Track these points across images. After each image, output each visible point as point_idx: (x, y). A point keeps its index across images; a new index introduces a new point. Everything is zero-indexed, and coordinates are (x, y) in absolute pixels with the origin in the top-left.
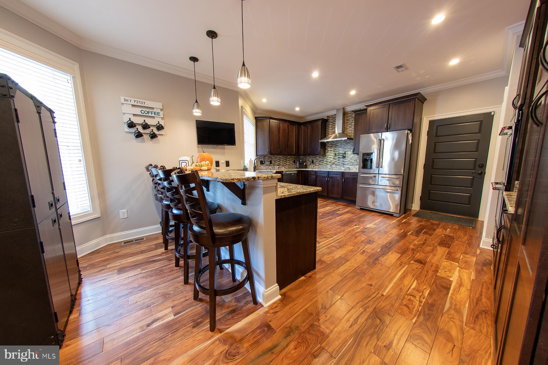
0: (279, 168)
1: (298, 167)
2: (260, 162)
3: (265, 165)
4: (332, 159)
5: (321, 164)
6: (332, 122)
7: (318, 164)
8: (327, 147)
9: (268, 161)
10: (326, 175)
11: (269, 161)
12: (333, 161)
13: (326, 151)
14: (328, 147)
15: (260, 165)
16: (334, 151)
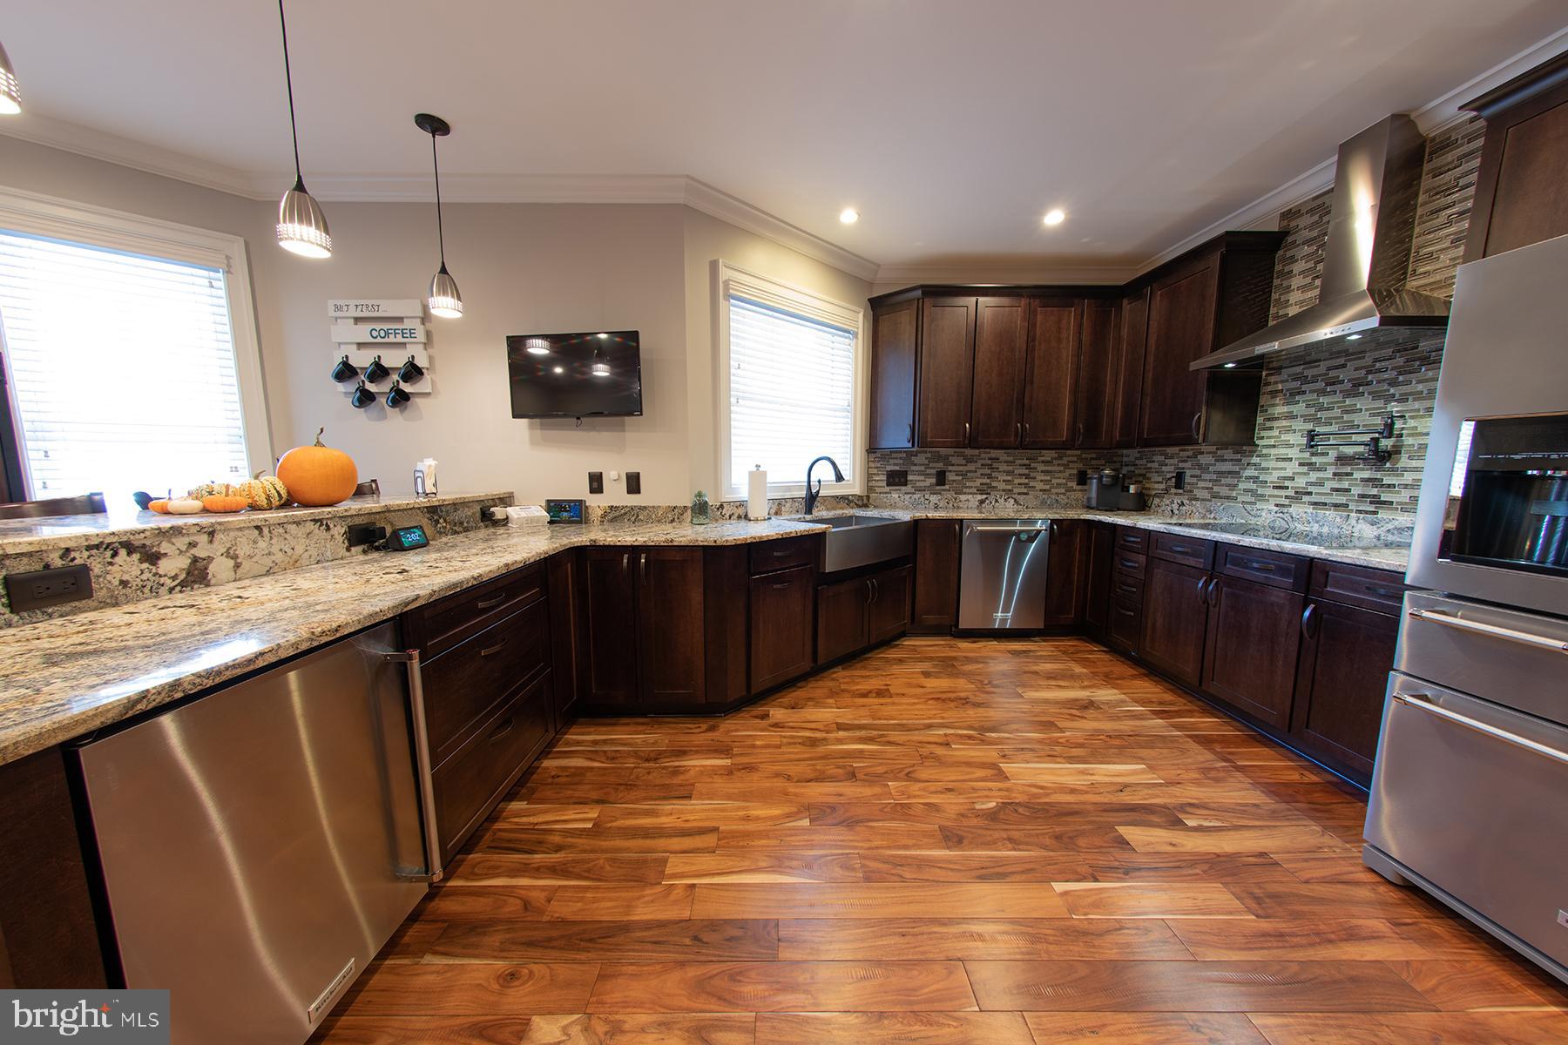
0: (982, 502)
1: (1094, 503)
2: (884, 478)
3: (909, 488)
4: (1291, 468)
5: (1224, 491)
6: (1309, 242)
7: (1206, 495)
8: (1263, 400)
9: (928, 471)
10: (1198, 562)
11: (934, 471)
12: (1300, 482)
13: (1260, 420)
14: (1274, 394)
15: (888, 489)
16: (1307, 419)
